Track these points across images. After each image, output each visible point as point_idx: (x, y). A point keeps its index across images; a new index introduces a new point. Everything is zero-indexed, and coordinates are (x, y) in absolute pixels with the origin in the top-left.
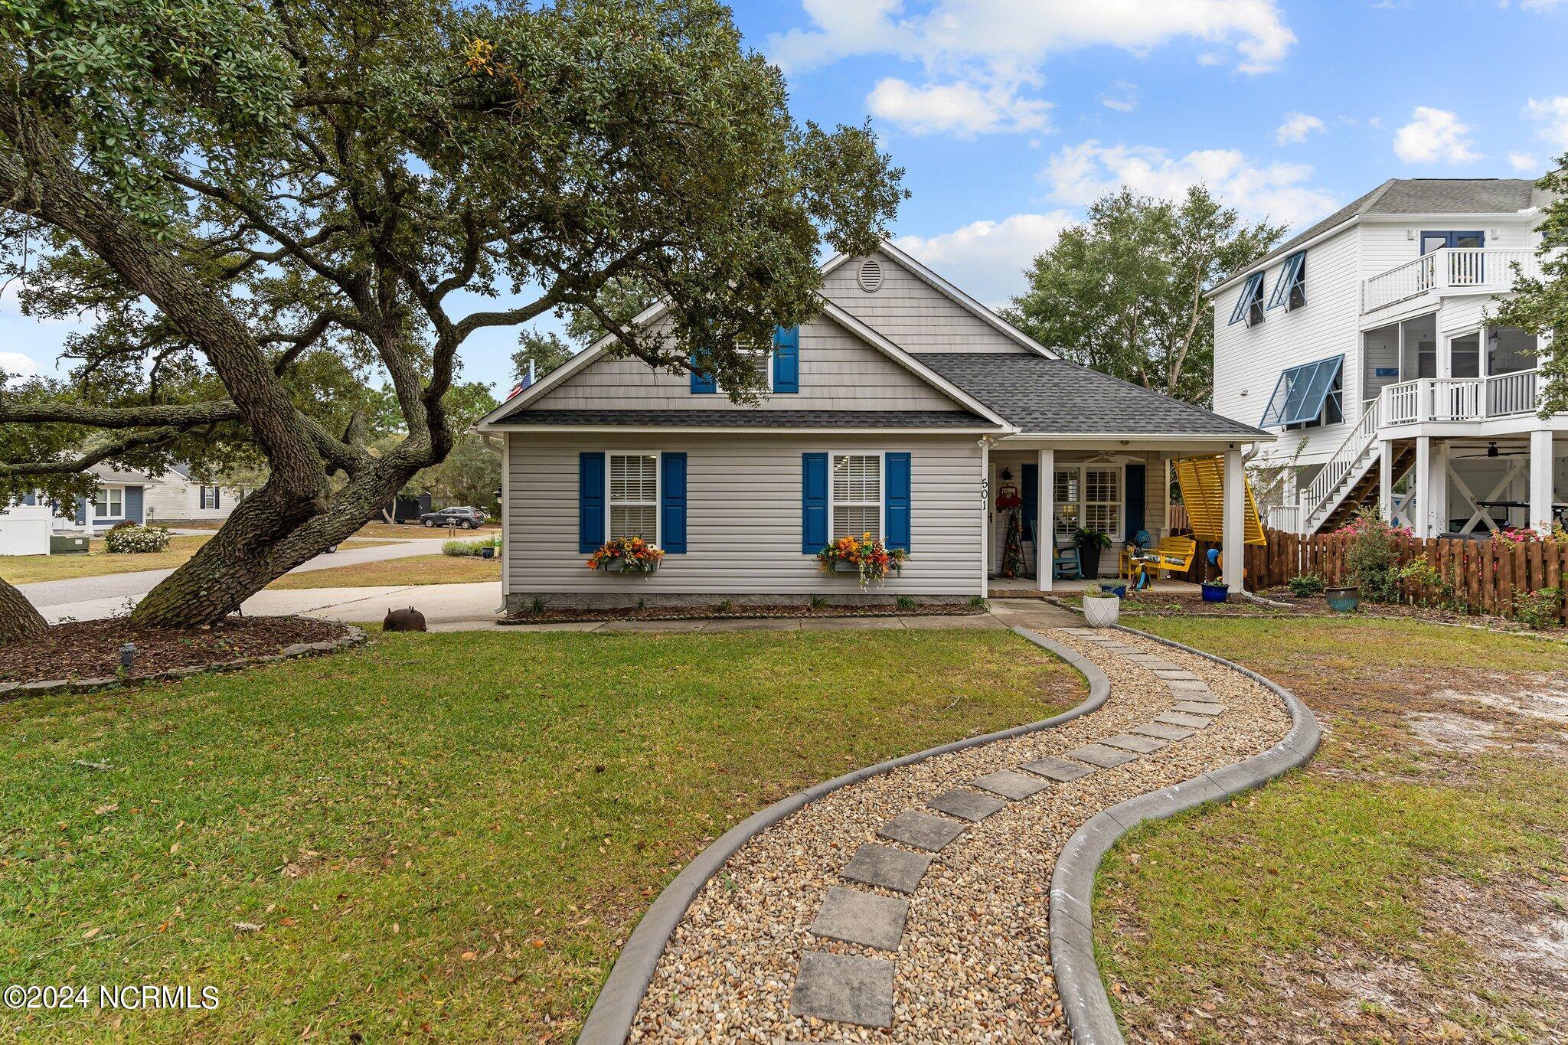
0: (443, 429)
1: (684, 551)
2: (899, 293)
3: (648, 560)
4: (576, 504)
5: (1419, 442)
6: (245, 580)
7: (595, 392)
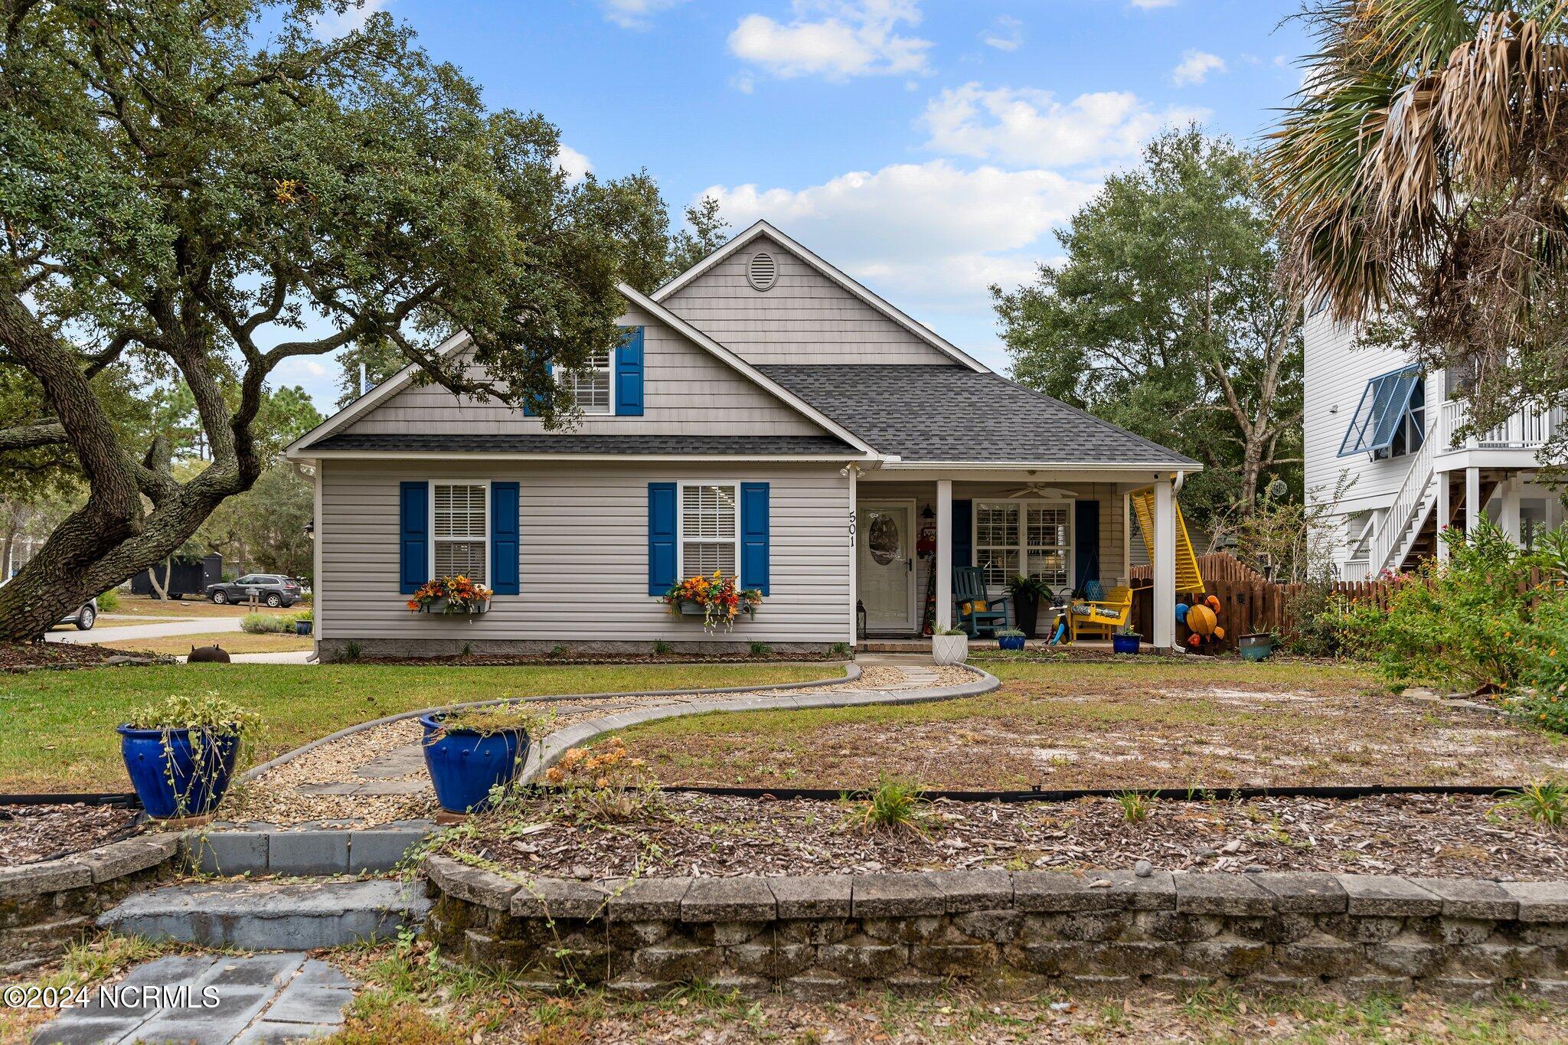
0: (251, 455)
1: (517, 593)
2: (797, 292)
3: (474, 601)
4: (396, 539)
5: (1468, 472)
6: (64, 598)
7: (418, 414)
